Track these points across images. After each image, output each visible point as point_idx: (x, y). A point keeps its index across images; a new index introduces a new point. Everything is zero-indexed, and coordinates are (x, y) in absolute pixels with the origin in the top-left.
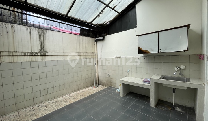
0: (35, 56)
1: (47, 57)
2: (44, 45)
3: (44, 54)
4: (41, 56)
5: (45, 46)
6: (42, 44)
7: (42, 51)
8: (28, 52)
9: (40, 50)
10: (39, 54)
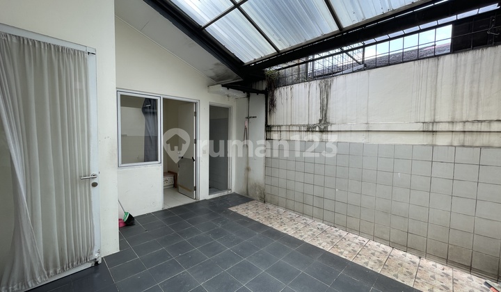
0: (312, 131)
1: (329, 134)
2: (326, 111)
3: (325, 127)
4: (321, 131)
5: (328, 111)
6: (324, 109)
7: (323, 122)
8: (304, 126)
9: (320, 121)
10: (317, 129)
